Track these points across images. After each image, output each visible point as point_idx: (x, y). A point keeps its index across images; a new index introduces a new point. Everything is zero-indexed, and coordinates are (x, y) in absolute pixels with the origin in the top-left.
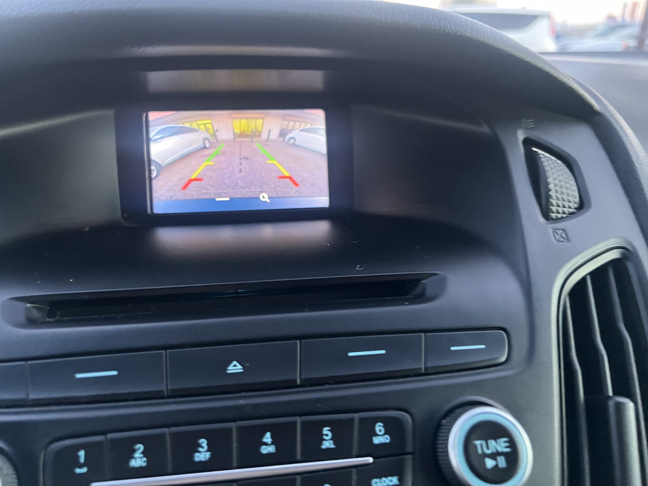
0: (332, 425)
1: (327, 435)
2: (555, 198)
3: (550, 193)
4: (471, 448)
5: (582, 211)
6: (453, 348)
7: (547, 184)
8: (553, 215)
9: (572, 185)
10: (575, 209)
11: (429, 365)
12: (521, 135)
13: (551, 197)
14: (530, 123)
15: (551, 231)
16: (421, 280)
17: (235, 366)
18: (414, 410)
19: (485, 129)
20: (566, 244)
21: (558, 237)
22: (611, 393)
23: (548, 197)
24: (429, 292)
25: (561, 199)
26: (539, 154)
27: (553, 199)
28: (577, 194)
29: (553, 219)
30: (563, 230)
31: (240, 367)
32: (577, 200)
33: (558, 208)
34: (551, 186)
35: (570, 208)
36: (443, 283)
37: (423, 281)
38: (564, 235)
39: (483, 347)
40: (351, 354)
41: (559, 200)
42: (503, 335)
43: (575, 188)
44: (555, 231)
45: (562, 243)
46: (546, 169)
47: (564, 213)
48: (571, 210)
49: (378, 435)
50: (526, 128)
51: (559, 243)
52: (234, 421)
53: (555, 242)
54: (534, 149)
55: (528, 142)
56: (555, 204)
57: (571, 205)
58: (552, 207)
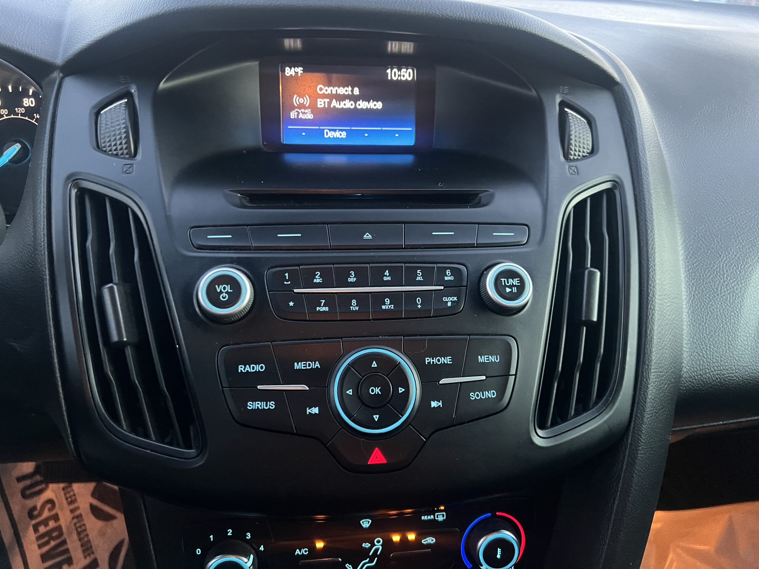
0: (422, 269)
1: (419, 274)
2: (574, 145)
3: (571, 142)
4: (499, 282)
5: (591, 155)
6: (494, 234)
7: (570, 135)
8: (572, 157)
9: (587, 137)
10: (588, 153)
11: (478, 242)
12: (558, 99)
13: (571, 144)
14: (566, 89)
15: (567, 167)
16: (479, 194)
17: (367, 235)
18: (469, 265)
19: (534, 93)
20: (576, 176)
21: (571, 171)
22: (589, 266)
23: (570, 144)
24: (483, 201)
25: (578, 146)
26: (568, 114)
27: (573, 146)
28: (590, 143)
29: (571, 160)
30: (576, 167)
31: (370, 236)
32: (590, 147)
33: (575, 152)
34: (573, 137)
35: (584, 152)
36: (492, 196)
37: (480, 195)
38: (576, 170)
39: (513, 234)
40: (433, 233)
41: (577, 147)
42: (526, 228)
43: (590, 139)
44: (570, 167)
45: (573, 176)
46: (571, 124)
47: (579, 156)
48: (584, 154)
49: (448, 276)
50: (563, 93)
51: (572, 176)
52: (369, 263)
53: (569, 174)
54: (566, 109)
55: (563, 104)
56: (573, 149)
57: (585, 150)
58: (571, 151)
